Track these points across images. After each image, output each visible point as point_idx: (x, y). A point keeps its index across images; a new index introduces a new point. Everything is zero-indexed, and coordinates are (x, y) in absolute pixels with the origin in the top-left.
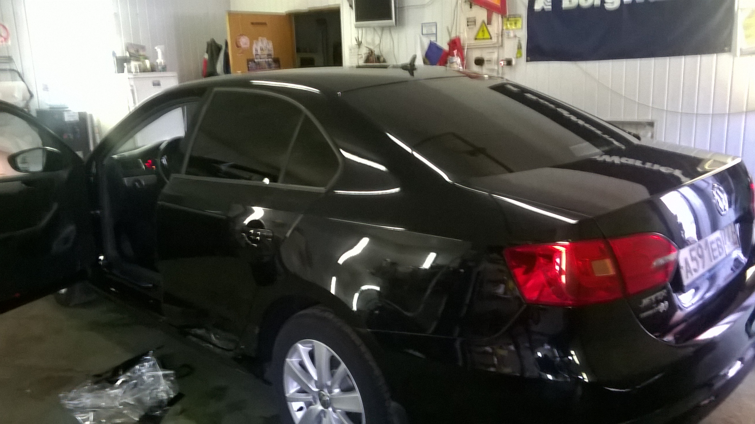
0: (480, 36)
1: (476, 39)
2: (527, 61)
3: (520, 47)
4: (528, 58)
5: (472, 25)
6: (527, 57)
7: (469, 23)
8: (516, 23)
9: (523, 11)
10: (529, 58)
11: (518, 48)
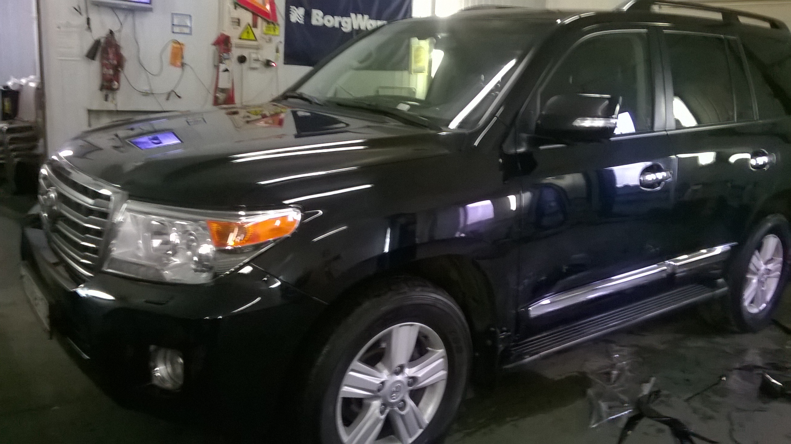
0: (245, 36)
1: (240, 39)
2: (285, 64)
5: (237, 25)
7: (234, 24)
8: (274, 30)
9: (281, 21)
10: (285, 61)
11: (276, 52)
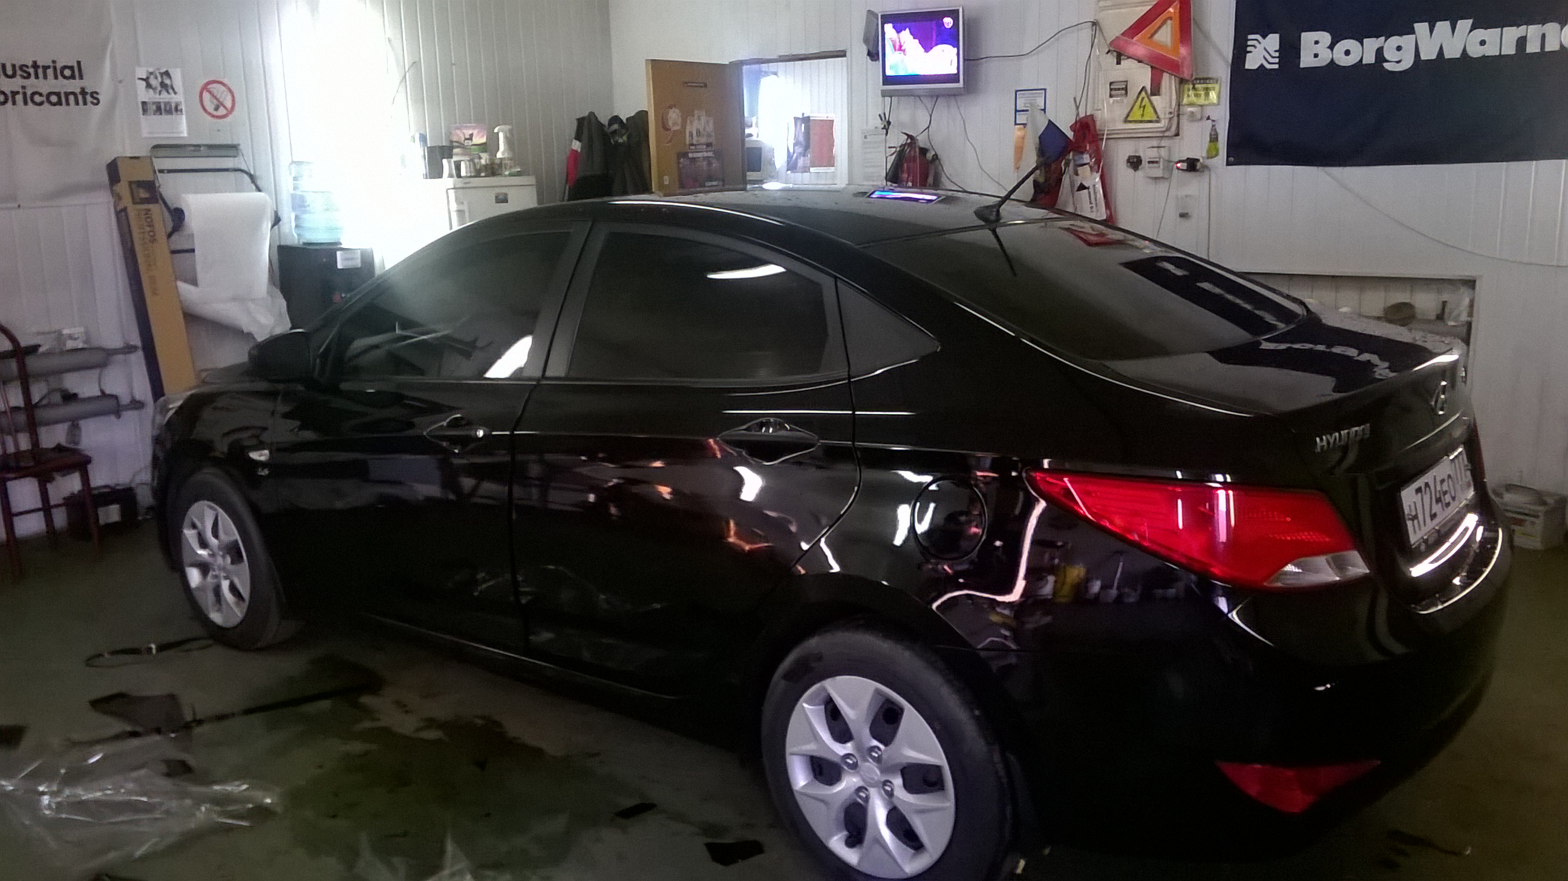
0: (1136, 115)
1: (1126, 121)
2: (1228, 164)
3: (1214, 138)
4: (1230, 159)
5: (1121, 95)
6: (1228, 157)
7: (1113, 92)
8: (1207, 95)
9: (1222, 71)
10: (1232, 159)
11: (1211, 141)
